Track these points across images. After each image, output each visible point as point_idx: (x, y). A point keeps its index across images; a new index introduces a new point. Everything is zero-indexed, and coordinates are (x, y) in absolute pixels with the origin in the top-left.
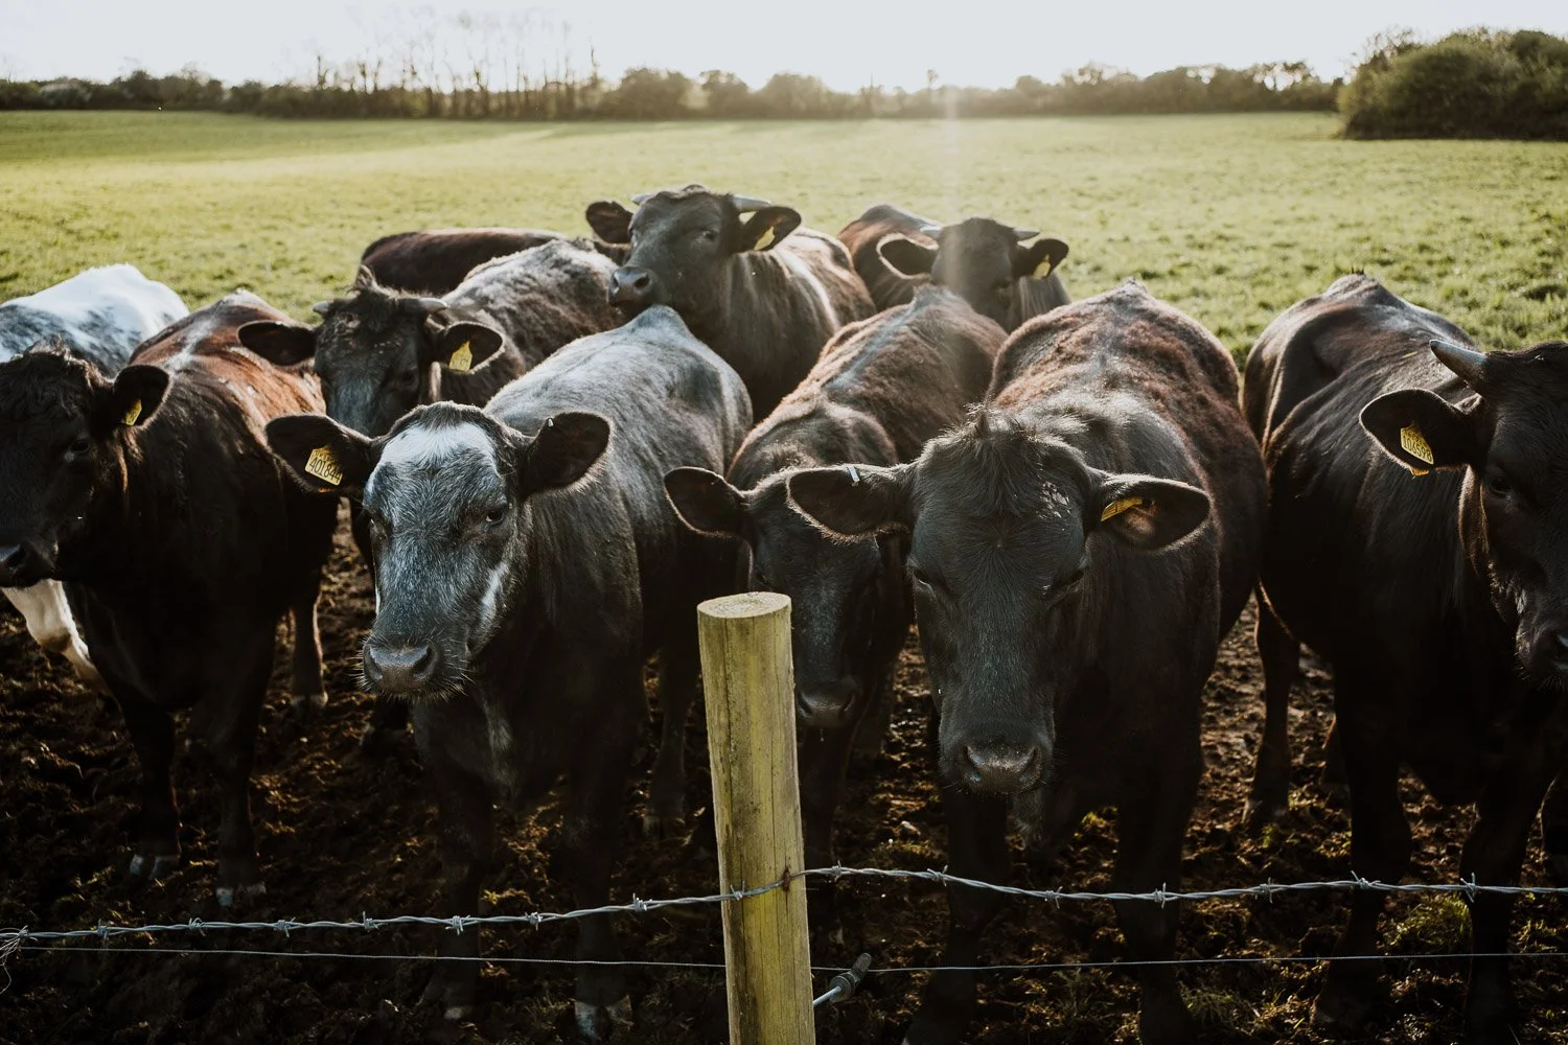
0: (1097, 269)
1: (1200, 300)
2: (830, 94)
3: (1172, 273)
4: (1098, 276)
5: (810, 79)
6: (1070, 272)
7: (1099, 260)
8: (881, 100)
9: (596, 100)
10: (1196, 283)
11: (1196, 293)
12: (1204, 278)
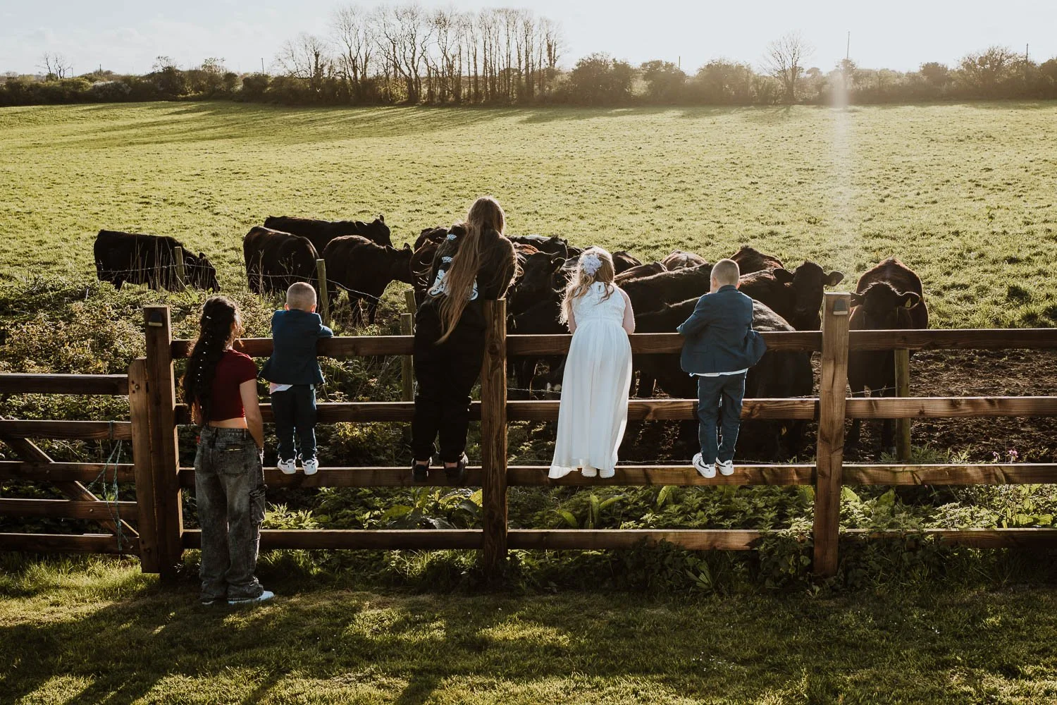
0: (982, 256)
1: (1042, 277)
2: (757, 81)
3: (1028, 259)
4: (983, 260)
5: (740, 67)
6: (964, 258)
7: (984, 249)
8: (802, 85)
9: (552, 88)
10: (1041, 266)
11: (1040, 272)
12: (1048, 263)
